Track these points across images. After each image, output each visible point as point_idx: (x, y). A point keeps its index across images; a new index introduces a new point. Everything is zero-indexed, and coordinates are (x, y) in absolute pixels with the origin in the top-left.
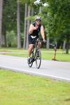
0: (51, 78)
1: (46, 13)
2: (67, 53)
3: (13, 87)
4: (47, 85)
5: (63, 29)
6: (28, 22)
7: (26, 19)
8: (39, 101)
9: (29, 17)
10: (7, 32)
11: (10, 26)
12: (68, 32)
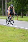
0: (16, 28)
1: (14, 1)
2: (22, 17)
3: (1, 31)
5: (21, 8)
7: (6, 4)
8: (11, 37)
9: (7, 3)
12: (23, 9)
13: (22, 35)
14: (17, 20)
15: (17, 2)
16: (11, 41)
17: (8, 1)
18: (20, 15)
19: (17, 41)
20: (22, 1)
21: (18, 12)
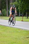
1: (19, 1)
2: (28, 18)
3: (5, 33)
4: (19, 31)
5: (26, 8)
6: (11, 5)
7: (10, 4)
10: (3, 10)
11: (4, 7)
13: (28, 37)
14: (22, 21)
15: (22, 2)
16: (15, 42)
17: (12, 1)
18: (25, 16)
19: (22, 43)
20: (27, 1)
21: (23, 12)
